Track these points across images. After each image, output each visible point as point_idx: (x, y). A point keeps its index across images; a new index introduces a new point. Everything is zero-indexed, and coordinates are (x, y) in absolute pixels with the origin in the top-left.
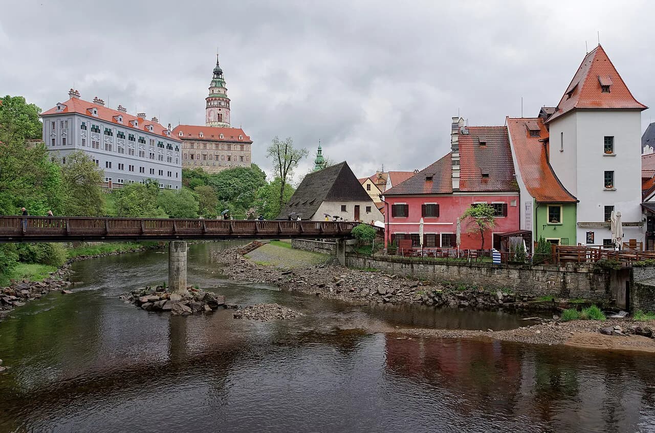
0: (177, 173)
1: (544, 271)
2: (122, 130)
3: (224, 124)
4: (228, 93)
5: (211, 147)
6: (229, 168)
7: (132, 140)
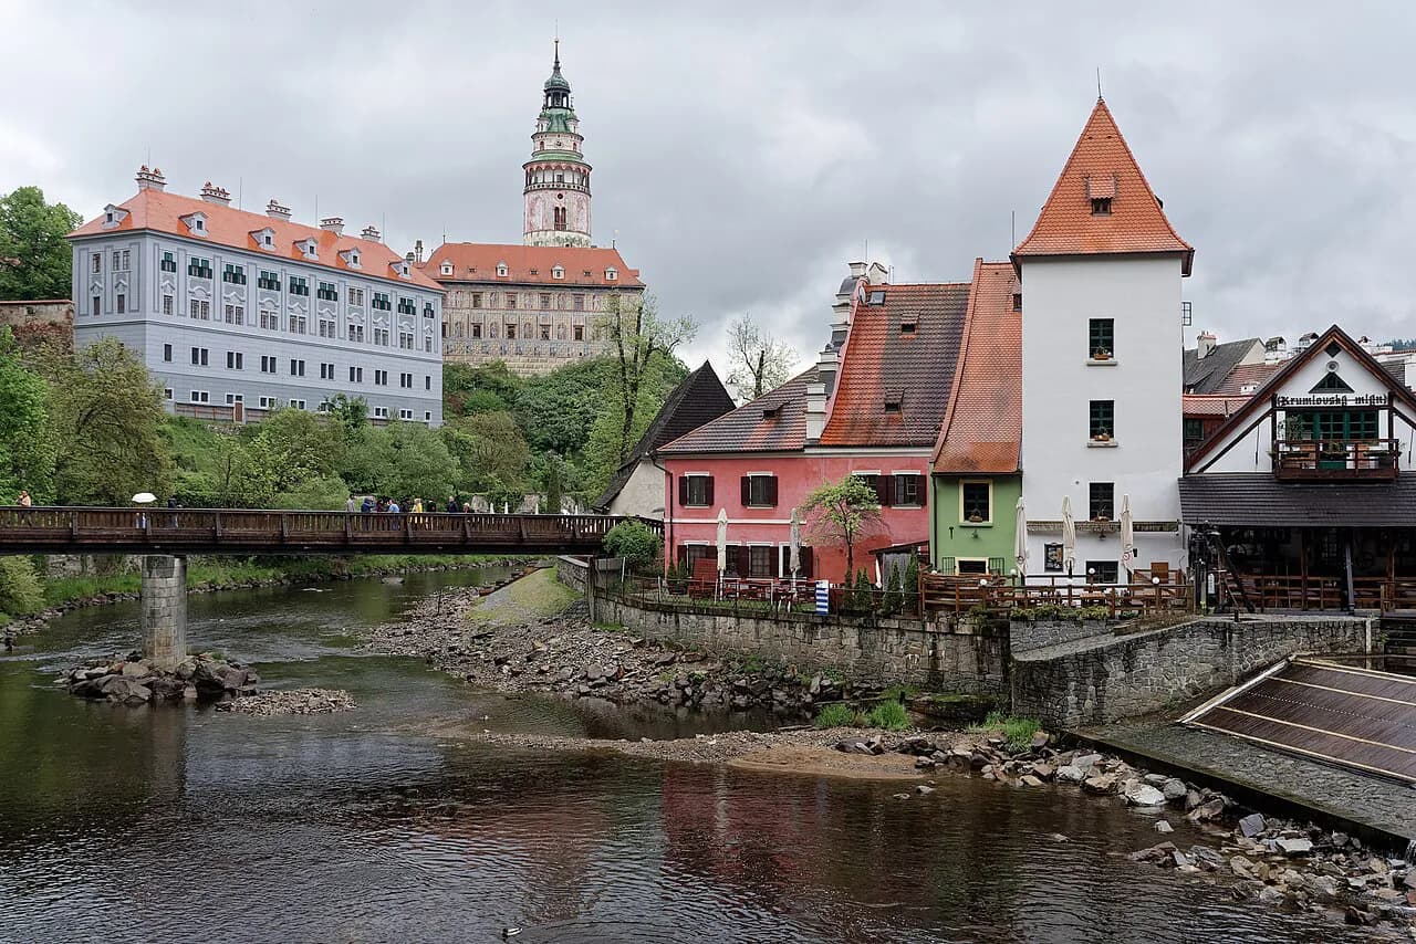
0: (428, 378)
1: (901, 631)
2: (271, 268)
3: (573, 235)
4: (583, 148)
5: (528, 302)
6: (576, 361)
7: (299, 293)
